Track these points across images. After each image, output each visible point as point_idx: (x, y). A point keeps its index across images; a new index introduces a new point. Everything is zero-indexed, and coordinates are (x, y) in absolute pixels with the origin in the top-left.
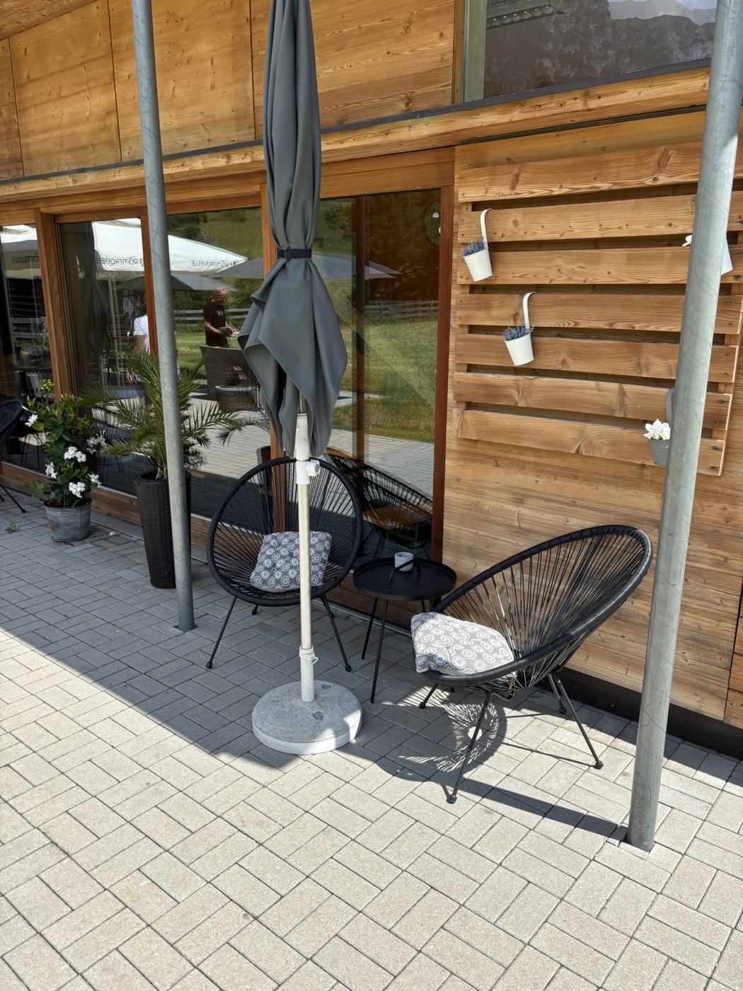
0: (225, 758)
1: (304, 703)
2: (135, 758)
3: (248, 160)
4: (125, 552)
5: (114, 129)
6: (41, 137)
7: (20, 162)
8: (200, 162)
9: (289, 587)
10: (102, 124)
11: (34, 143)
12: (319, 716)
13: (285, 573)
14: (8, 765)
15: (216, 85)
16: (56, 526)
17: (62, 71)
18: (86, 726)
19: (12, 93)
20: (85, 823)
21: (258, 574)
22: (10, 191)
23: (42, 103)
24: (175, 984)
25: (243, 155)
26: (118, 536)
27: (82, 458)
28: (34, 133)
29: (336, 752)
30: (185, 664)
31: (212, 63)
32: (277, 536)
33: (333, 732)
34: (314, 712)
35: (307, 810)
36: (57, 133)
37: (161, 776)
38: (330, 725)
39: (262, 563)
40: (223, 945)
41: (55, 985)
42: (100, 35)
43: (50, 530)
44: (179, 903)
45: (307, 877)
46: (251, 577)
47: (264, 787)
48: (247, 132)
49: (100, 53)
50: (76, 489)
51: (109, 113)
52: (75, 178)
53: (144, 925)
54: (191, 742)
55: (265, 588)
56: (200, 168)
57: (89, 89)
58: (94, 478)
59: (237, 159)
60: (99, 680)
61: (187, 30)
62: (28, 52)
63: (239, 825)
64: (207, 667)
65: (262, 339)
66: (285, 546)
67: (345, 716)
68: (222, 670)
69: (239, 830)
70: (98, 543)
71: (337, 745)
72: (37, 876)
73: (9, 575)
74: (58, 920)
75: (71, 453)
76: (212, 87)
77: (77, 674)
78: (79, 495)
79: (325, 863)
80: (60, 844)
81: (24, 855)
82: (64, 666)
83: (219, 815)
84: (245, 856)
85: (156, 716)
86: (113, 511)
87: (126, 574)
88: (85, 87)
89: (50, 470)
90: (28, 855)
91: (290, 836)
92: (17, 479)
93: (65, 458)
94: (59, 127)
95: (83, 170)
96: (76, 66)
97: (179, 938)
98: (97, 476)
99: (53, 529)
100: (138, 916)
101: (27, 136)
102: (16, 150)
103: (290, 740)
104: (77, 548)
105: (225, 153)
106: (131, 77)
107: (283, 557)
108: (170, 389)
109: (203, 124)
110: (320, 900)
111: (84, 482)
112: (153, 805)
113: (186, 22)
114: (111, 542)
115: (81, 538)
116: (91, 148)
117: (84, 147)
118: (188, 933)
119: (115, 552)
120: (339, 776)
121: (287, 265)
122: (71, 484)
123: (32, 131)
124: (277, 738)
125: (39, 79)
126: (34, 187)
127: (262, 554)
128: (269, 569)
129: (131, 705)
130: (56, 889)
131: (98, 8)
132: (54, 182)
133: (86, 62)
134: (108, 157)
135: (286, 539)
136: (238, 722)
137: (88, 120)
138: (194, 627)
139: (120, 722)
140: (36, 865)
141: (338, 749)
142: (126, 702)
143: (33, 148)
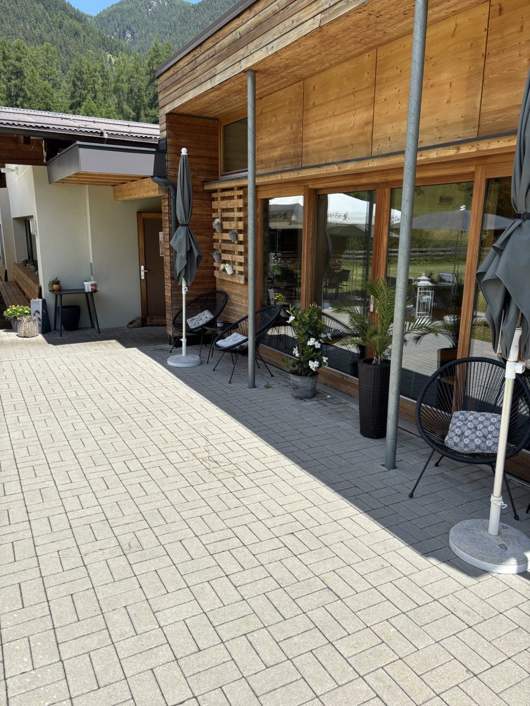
0: (433, 561)
1: (491, 535)
2: (371, 547)
3: (474, 150)
4: (339, 410)
5: (369, 134)
6: (317, 141)
7: (300, 157)
8: (435, 153)
9: (474, 450)
10: (362, 131)
11: (311, 146)
12: (504, 548)
13: (472, 441)
14: (292, 533)
15: (451, 101)
16: (296, 388)
17: (337, 99)
18: (335, 519)
19: (301, 114)
20: (347, 581)
21: (451, 438)
22: (294, 175)
23: (320, 120)
24: (426, 702)
25: (470, 147)
26: (333, 398)
27: (318, 346)
28: (312, 138)
29: (517, 576)
30: (393, 492)
31: (450, 86)
32: (464, 413)
33: (516, 561)
34: (500, 544)
35: (501, 612)
36: (329, 138)
37: (391, 563)
38: (514, 555)
39: (453, 431)
40: (455, 686)
41: (347, 679)
42: (368, 73)
43: (292, 390)
44: (418, 650)
45: (509, 658)
46: (446, 440)
47: (465, 588)
48: (472, 130)
49: (366, 85)
50: (313, 365)
51: (367, 124)
52: (340, 166)
53: (398, 658)
54: (407, 545)
55: (455, 448)
56: (434, 157)
57: (355, 109)
58: (325, 359)
59: (465, 150)
60: (339, 491)
61: (433, 65)
62: (316, 87)
63: (452, 610)
64: (409, 496)
65: (499, 274)
66: (471, 421)
67: (525, 551)
68: (420, 501)
69: (452, 613)
70: (321, 401)
71: (518, 571)
72: (323, 606)
73: (271, 415)
74: (341, 638)
75: (312, 342)
76: (448, 102)
77: (324, 485)
78: (314, 369)
79: (521, 652)
80: (334, 590)
81: (313, 591)
82: (314, 478)
83: (436, 599)
84: (460, 632)
85: (380, 522)
86: (329, 382)
87: (343, 425)
88: (352, 108)
89: (296, 352)
90: (315, 592)
91: (491, 627)
92: (268, 355)
93: (308, 345)
94: (330, 134)
95: (348, 161)
96: (348, 95)
97: (423, 673)
98: (327, 359)
99: (294, 389)
100: (393, 650)
101: (307, 141)
102: (299, 150)
103: (482, 559)
104: (308, 404)
105: (456, 146)
106: (387, 100)
107: (469, 428)
108: (401, 305)
109: (436, 127)
110: (522, 676)
111: (318, 361)
112: (389, 581)
113: (434, 60)
114: (329, 402)
115: (310, 397)
116: (351, 147)
117: (346, 146)
118: (429, 671)
119: (333, 409)
120: (523, 594)
121: (523, 224)
122: (310, 361)
123: (311, 138)
124: (471, 555)
125: (321, 105)
126: (310, 173)
127: (453, 424)
128: (459, 436)
129: (362, 512)
130: (337, 618)
131: (369, 56)
132: (325, 169)
133: (355, 92)
134: (363, 152)
135: (471, 416)
136: (438, 538)
137: (351, 129)
138: (395, 467)
139: (356, 521)
140: (322, 599)
141: (518, 574)
142: (358, 509)
143: (310, 149)
